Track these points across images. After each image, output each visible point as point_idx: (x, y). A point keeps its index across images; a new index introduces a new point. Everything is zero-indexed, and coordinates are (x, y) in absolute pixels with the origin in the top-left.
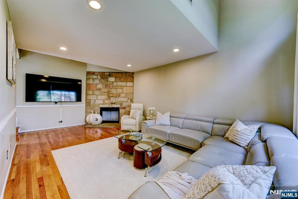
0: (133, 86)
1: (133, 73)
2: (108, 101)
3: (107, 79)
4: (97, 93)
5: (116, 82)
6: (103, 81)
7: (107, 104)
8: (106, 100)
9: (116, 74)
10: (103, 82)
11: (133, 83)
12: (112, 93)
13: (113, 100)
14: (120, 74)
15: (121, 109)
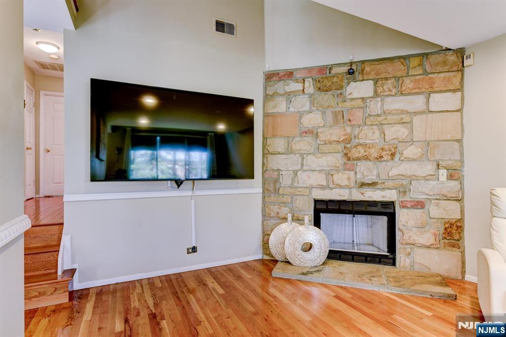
0: (460, 110)
1: (461, 53)
2: (346, 176)
3: (339, 92)
4: (303, 144)
5: (379, 99)
6: (326, 98)
7: (340, 187)
8: (338, 171)
9: (381, 67)
10: (327, 104)
11: (459, 94)
12: (361, 145)
13: (366, 171)
14: (398, 64)
15: (404, 207)
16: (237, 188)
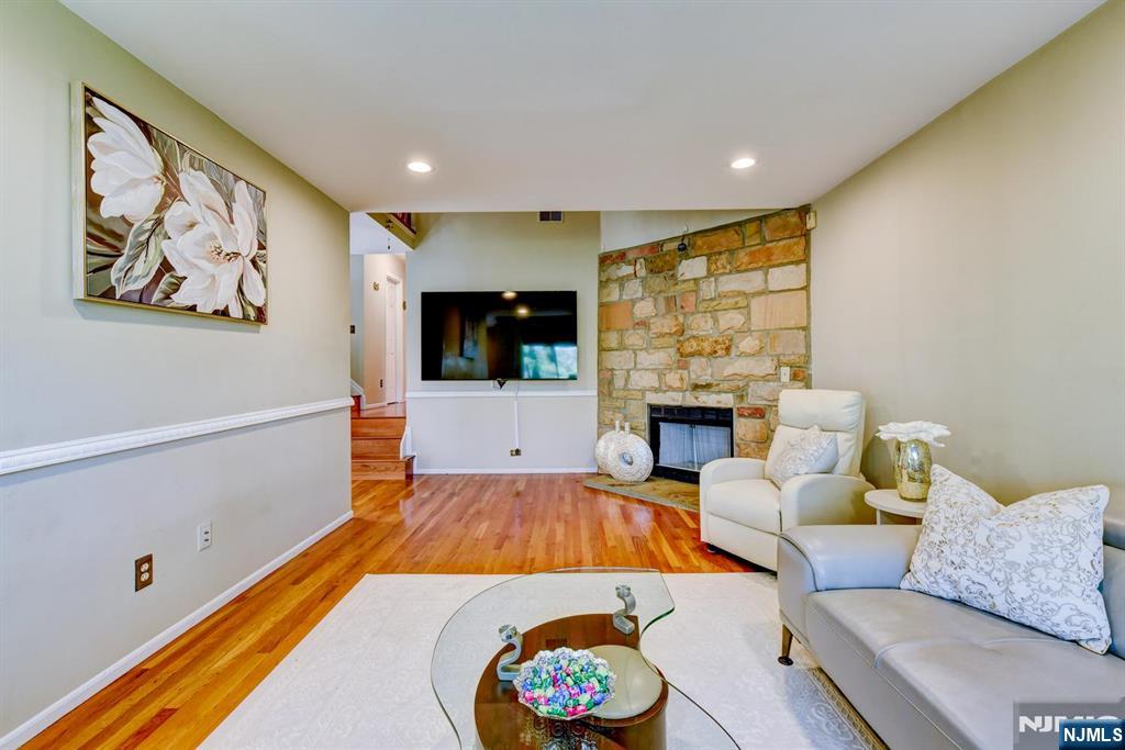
0: (806, 288)
1: (804, 210)
2: (678, 376)
3: (671, 273)
4: (634, 338)
5: (713, 279)
6: (657, 282)
7: (674, 390)
8: (671, 370)
9: (713, 238)
10: (659, 289)
11: (804, 266)
12: (694, 337)
13: (699, 370)
14: (732, 233)
15: (741, 415)
16: (566, 390)
